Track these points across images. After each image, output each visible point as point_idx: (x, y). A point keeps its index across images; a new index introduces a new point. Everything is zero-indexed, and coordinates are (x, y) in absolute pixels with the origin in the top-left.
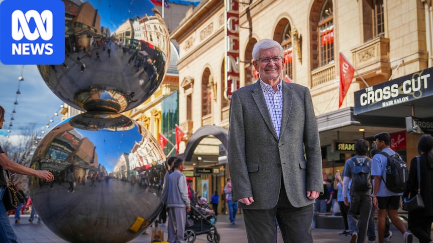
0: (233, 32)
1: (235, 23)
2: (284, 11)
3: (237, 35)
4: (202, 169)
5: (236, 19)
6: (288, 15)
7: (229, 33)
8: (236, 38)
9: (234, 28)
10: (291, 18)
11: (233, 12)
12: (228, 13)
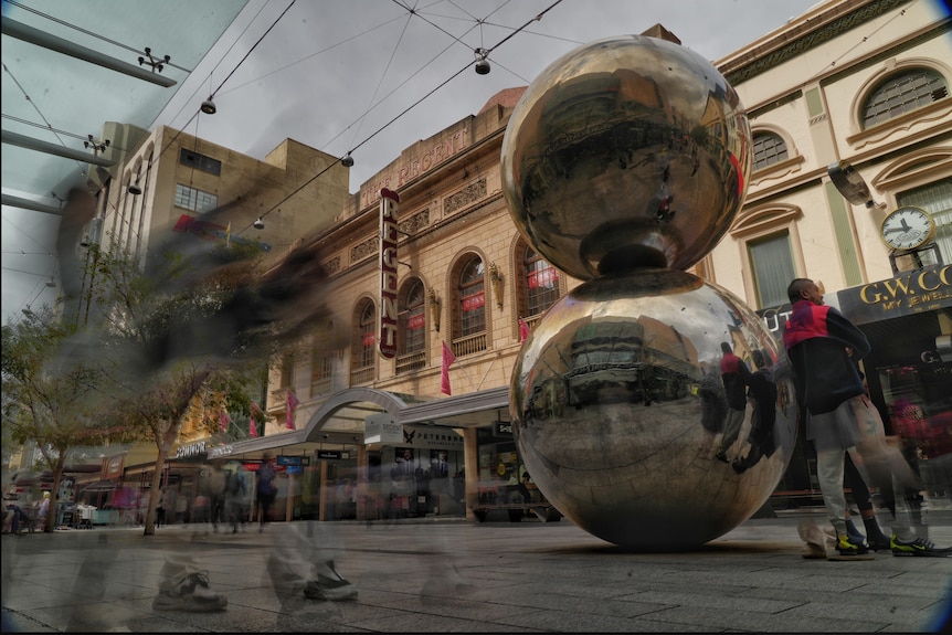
0: (389, 265)
1: (392, 255)
2: (470, 243)
3: (394, 270)
4: (326, 452)
5: (393, 250)
6: (477, 249)
7: (385, 268)
8: (393, 274)
9: (391, 262)
10: (482, 253)
11: (391, 241)
12: (384, 242)
